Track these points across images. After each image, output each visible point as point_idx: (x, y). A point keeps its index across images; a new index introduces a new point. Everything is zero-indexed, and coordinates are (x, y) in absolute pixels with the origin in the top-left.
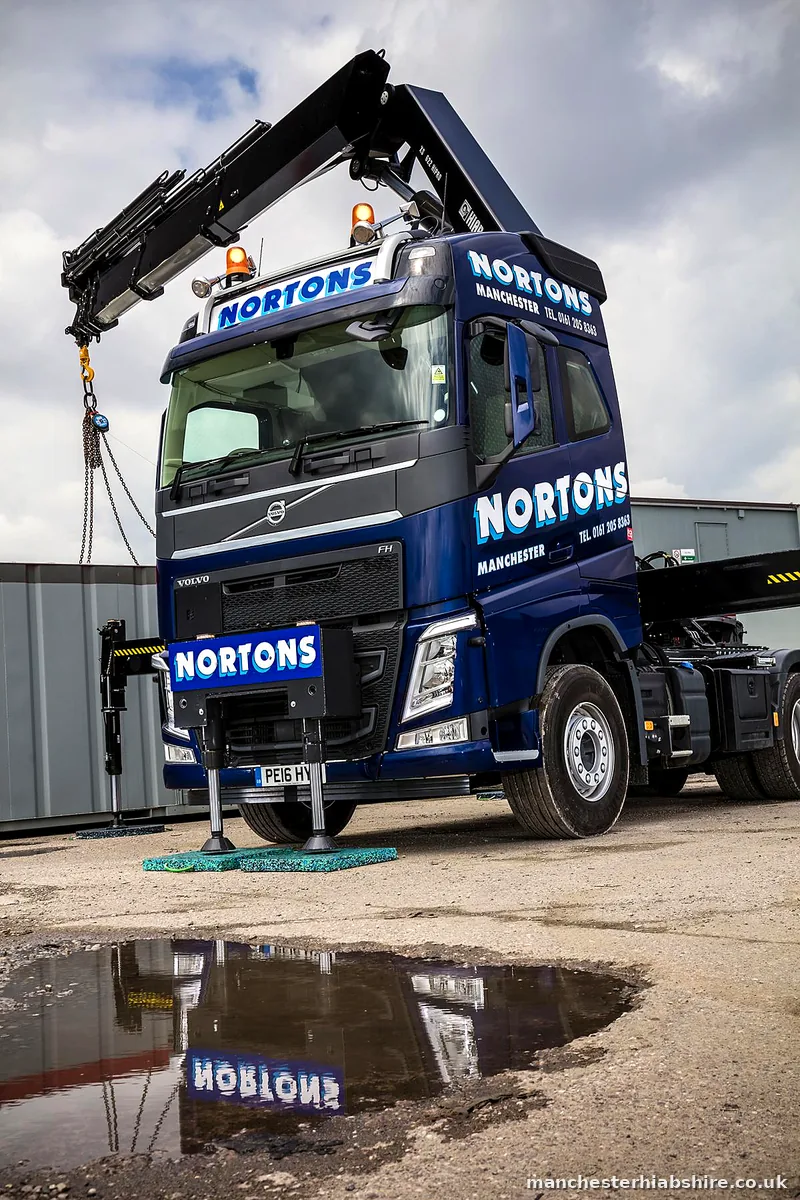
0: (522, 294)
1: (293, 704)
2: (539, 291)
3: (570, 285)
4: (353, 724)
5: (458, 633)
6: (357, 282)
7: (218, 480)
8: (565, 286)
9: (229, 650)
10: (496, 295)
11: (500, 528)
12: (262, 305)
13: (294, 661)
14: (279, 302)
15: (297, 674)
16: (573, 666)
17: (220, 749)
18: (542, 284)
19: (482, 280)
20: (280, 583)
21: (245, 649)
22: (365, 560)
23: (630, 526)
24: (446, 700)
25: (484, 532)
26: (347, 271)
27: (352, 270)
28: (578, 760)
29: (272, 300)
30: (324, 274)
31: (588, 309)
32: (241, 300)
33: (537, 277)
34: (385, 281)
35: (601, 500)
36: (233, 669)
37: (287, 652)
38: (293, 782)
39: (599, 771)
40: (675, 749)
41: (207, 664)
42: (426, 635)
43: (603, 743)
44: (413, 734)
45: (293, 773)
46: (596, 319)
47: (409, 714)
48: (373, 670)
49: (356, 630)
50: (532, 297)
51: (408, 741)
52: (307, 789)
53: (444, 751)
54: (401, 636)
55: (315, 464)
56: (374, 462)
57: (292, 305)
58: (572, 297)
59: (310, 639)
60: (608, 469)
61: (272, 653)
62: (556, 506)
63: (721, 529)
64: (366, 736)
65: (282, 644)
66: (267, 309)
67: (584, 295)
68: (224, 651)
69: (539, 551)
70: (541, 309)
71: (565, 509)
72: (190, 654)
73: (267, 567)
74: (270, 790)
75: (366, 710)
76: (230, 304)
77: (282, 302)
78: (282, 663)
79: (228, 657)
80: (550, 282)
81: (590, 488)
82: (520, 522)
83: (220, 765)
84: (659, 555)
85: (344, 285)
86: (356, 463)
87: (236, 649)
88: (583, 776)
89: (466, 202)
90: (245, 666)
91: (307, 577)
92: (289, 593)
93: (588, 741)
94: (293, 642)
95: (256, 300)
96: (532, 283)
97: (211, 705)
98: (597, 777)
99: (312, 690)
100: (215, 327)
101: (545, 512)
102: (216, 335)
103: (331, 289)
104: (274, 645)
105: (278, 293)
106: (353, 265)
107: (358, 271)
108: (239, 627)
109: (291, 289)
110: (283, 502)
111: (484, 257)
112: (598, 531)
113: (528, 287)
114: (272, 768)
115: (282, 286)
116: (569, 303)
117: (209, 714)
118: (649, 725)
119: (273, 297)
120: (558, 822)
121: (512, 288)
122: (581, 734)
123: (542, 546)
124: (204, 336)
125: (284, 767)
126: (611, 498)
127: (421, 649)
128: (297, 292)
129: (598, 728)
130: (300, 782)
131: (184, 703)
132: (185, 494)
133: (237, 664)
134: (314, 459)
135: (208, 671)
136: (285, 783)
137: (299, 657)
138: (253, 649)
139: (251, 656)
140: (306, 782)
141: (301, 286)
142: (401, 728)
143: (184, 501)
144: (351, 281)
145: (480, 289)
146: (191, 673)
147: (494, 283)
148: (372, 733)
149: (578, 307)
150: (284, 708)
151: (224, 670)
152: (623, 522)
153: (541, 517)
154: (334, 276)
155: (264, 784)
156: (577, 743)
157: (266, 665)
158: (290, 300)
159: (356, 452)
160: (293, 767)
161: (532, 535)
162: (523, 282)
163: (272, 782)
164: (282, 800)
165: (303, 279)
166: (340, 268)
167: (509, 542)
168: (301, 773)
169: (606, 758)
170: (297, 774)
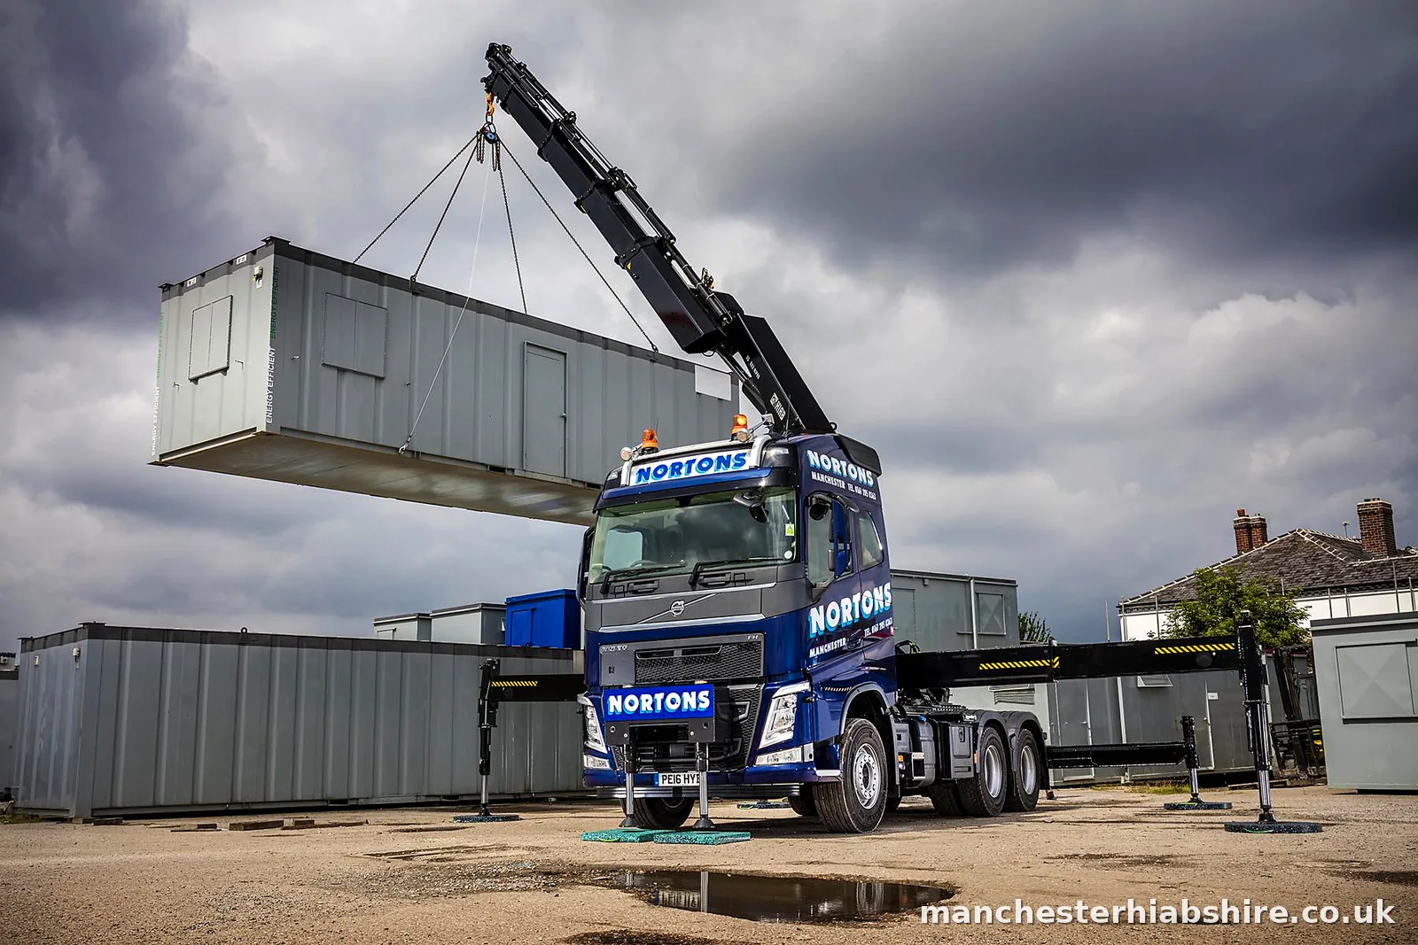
0: (836, 476)
1: (692, 733)
2: (845, 473)
3: (862, 467)
4: (726, 748)
5: (798, 694)
6: (736, 465)
7: (635, 584)
8: (859, 468)
9: (649, 697)
10: (822, 478)
11: (822, 628)
12: (669, 471)
13: (694, 706)
14: (681, 471)
15: (696, 714)
16: (860, 720)
17: (633, 760)
18: (847, 468)
19: (815, 469)
20: (678, 654)
21: (659, 697)
22: (739, 644)
23: (892, 625)
24: (789, 735)
25: (814, 630)
26: (729, 456)
27: (733, 457)
28: (861, 781)
29: (676, 468)
30: (714, 456)
31: (871, 483)
32: (653, 466)
33: (844, 464)
34: (756, 468)
35: (877, 609)
36: (650, 709)
37: (689, 700)
38: (682, 784)
39: (872, 790)
40: (915, 775)
41: (631, 704)
42: (776, 695)
43: (874, 771)
44: (766, 756)
45: (682, 778)
46: (875, 489)
47: (764, 743)
48: (741, 714)
49: (731, 688)
50: (841, 477)
51: (763, 761)
52: (697, 788)
53: (783, 767)
54: (761, 693)
55: (706, 580)
56: (746, 582)
57: (691, 475)
58: (863, 475)
59: (706, 693)
60: (881, 588)
61: (678, 700)
62: (852, 613)
63: (911, 594)
64: (735, 756)
65: (686, 695)
66: (672, 474)
67: (869, 473)
68: (644, 697)
69: (842, 642)
70: (846, 486)
71: (857, 616)
72: (620, 697)
73: (669, 643)
74: (665, 789)
75: (735, 739)
76: (645, 467)
77: (683, 471)
78: (686, 707)
79: (647, 701)
80: (851, 466)
81: (871, 601)
82: (833, 623)
83: (633, 771)
84: (907, 643)
85: (727, 465)
86: (735, 582)
87: (653, 696)
88: (863, 792)
89: (775, 395)
90: (659, 707)
91: (694, 652)
92: (685, 662)
93: (866, 769)
94: (694, 694)
95: (665, 467)
96: (841, 469)
97: (632, 731)
98: (871, 793)
99: (706, 725)
100: (633, 482)
101: (847, 618)
102: (635, 488)
103: (719, 467)
104: (681, 695)
105: (680, 464)
106: (734, 453)
107: (737, 457)
108: (647, 680)
109: (690, 463)
110: (683, 602)
111: (816, 453)
112: (875, 629)
113: (839, 472)
114: (667, 774)
115: (684, 460)
116: (860, 479)
117: (630, 736)
118: (901, 758)
119: (677, 467)
120: (847, 821)
121: (831, 473)
122: (863, 765)
123: (844, 639)
124: (626, 488)
125: (676, 774)
126: (882, 607)
127: (774, 702)
128: (694, 466)
129: (872, 761)
130: (687, 784)
131: (613, 729)
132: (611, 590)
133: (653, 705)
134: (705, 576)
135: (632, 709)
136: (676, 785)
137: (697, 704)
138: (665, 697)
139: (663, 701)
140: (695, 784)
141: (697, 462)
142: (758, 752)
143: (609, 596)
144: (732, 464)
145: (814, 476)
146: (619, 710)
147: (821, 471)
148: (738, 754)
149: (865, 481)
150: (686, 736)
151: (643, 709)
152: (889, 622)
153: (844, 621)
154: (720, 459)
155: (661, 785)
156: (861, 770)
157: (675, 707)
158: (689, 471)
159: (735, 574)
160: (682, 774)
161: (840, 631)
162: (836, 469)
163: (666, 783)
164: (671, 796)
165: (699, 458)
166: (725, 454)
167: (827, 636)
168: (688, 779)
169: (876, 780)
170: (685, 779)
